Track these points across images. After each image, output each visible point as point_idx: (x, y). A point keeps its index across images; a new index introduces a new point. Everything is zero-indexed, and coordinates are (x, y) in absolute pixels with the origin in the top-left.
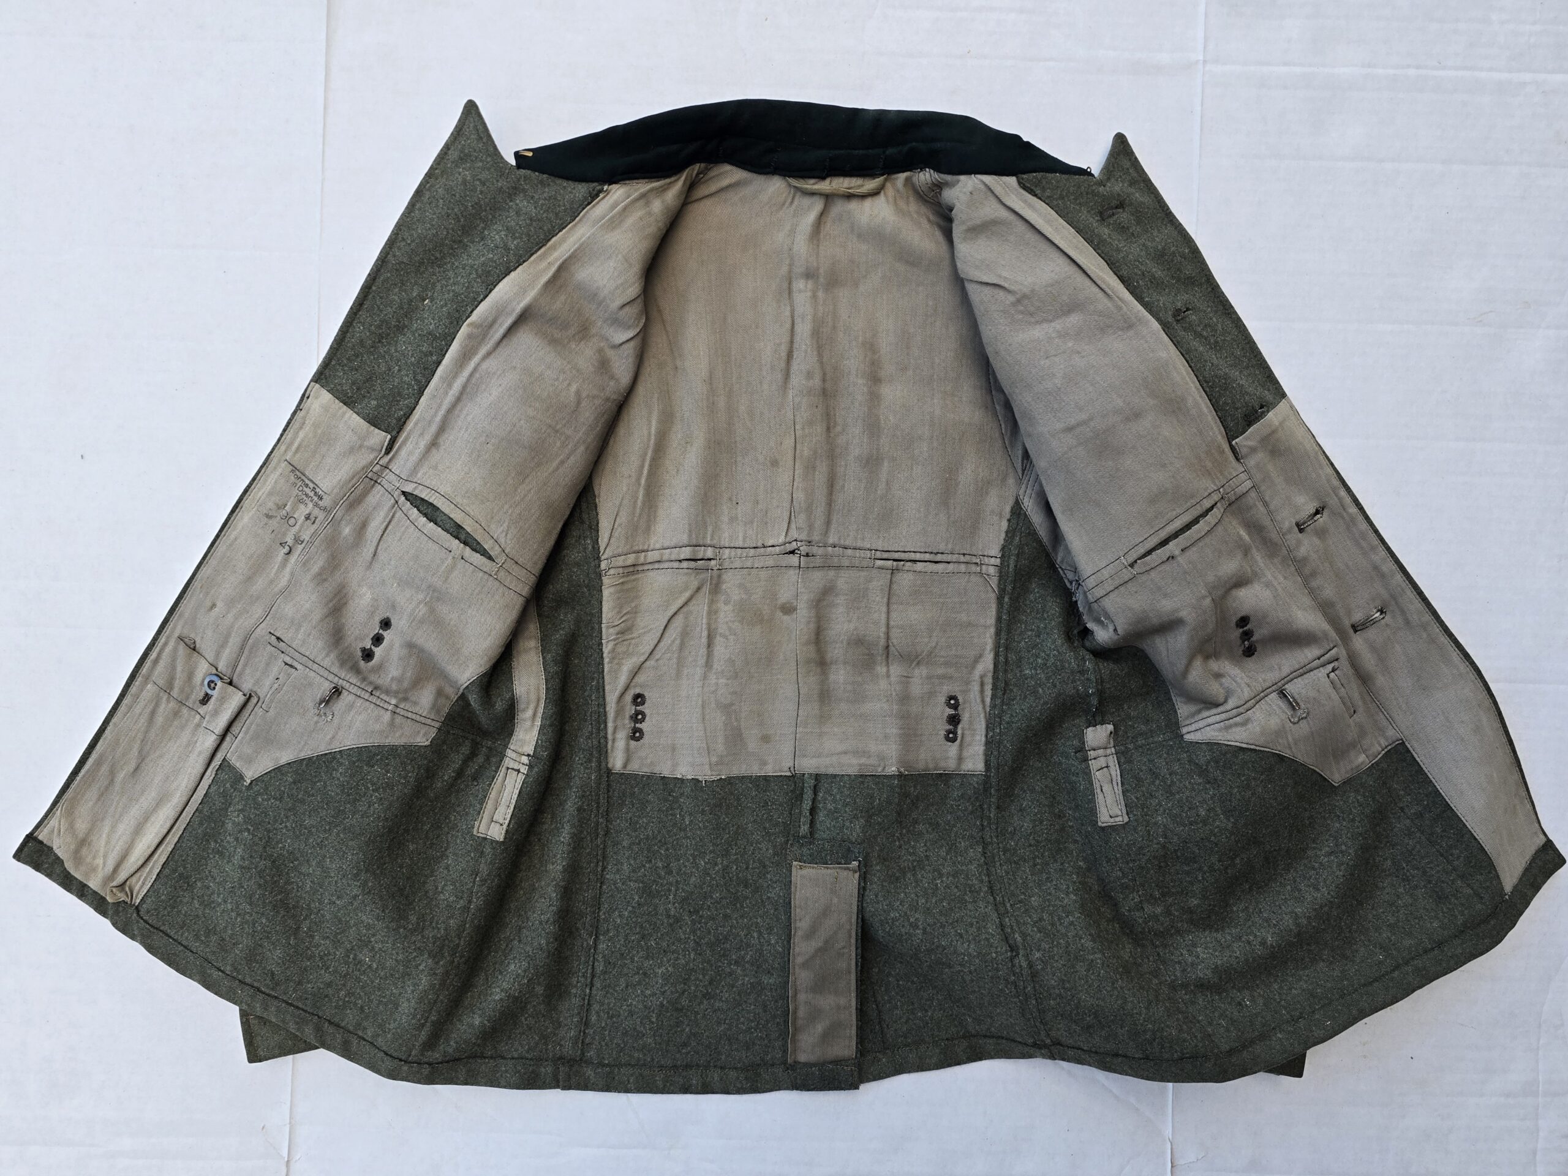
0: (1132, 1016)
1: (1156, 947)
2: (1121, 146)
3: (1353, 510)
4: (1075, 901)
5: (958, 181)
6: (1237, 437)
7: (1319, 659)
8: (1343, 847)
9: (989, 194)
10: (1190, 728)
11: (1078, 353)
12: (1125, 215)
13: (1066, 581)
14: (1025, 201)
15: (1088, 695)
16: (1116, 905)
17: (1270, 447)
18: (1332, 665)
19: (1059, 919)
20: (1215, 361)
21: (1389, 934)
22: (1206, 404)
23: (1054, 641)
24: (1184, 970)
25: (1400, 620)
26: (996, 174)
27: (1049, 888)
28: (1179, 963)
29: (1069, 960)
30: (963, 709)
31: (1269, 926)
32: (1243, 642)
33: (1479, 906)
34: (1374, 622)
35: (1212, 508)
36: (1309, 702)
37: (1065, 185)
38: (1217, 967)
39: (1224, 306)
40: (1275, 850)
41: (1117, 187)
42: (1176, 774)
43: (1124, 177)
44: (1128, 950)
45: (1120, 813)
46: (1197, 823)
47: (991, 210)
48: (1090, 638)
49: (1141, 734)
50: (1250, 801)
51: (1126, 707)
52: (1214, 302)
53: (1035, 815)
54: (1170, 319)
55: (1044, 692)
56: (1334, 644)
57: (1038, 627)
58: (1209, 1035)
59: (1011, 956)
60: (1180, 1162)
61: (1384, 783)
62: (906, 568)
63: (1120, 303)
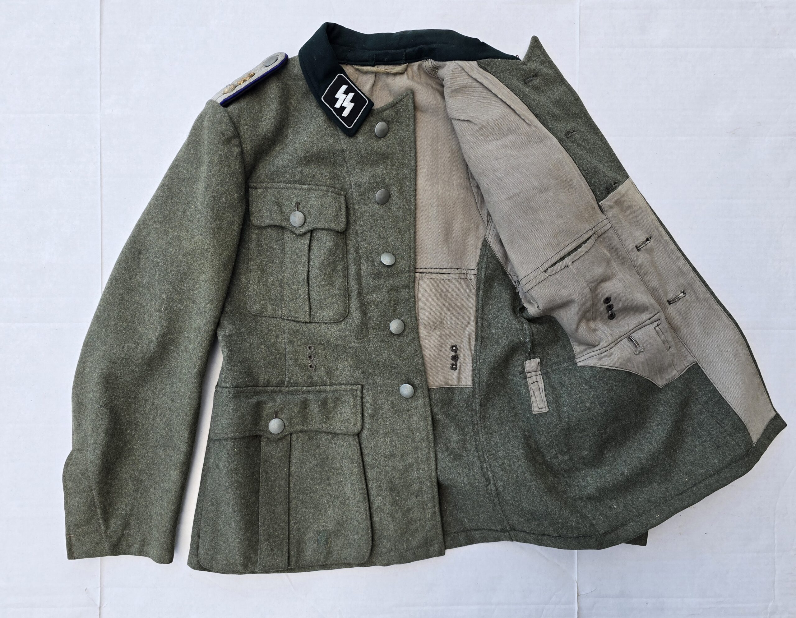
0: (551, 515)
1: (565, 478)
2: (536, 43)
3: (667, 238)
4: (523, 453)
5: (446, 65)
6: (602, 200)
7: (650, 319)
8: (665, 421)
9: (462, 71)
10: (582, 359)
11: (513, 156)
12: (538, 81)
13: (513, 281)
14: (482, 75)
15: (526, 343)
16: (543, 456)
17: (620, 205)
18: (657, 322)
19: (513, 463)
20: (589, 160)
21: (691, 467)
22: (584, 182)
23: (506, 314)
24: (580, 490)
25: (694, 297)
26: (465, 60)
27: (509, 446)
28: (578, 486)
29: (518, 486)
30: (460, 352)
31: (626, 464)
32: (608, 311)
33: (739, 451)
34: (680, 299)
35: (589, 238)
36: (644, 343)
37: (504, 65)
38: (598, 487)
39: (594, 129)
40: (628, 424)
41: (533, 65)
42: (574, 384)
43: (537, 60)
44: (550, 480)
45: (544, 407)
46: (585, 411)
47: (464, 80)
48: (526, 312)
49: (555, 363)
50: (613, 398)
51: (546, 349)
52: (588, 127)
53: (501, 407)
54: (564, 137)
55: (502, 341)
56: (658, 311)
57: (498, 307)
58: (594, 525)
59: (486, 484)
60: (582, 593)
61: (687, 386)
62: (427, 277)
63: (535, 128)
